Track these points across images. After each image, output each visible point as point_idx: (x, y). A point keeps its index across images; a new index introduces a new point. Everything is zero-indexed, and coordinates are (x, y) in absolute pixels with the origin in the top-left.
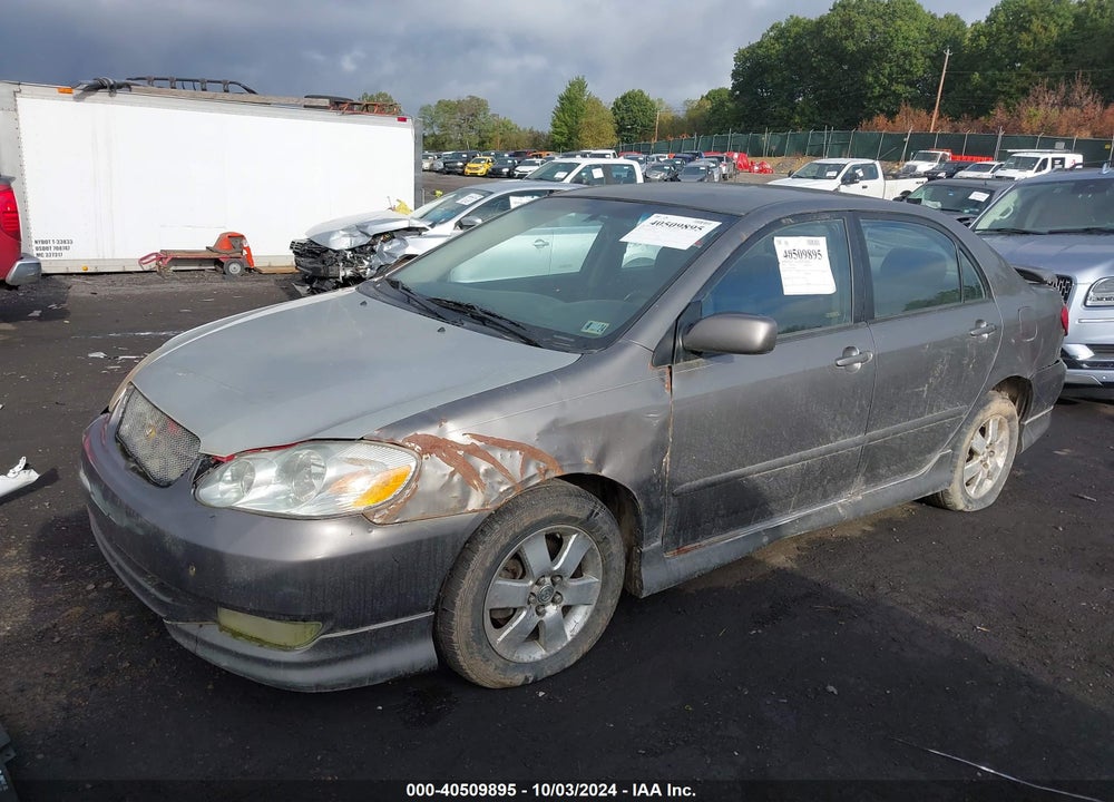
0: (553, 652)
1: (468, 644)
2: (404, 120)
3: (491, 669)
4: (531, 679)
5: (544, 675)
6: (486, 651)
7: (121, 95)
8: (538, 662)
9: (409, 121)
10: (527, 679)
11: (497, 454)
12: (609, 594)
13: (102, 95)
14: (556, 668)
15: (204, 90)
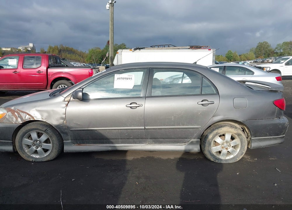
0: (41, 157)
1: (19, 150)
2: (210, 50)
3: (25, 156)
4: (34, 161)
5: (37, 161)
6: (23, 152)
7: (142, 50)
8: (37, 158)
9: (212, 50)
10: (33, 160)
11: (21, 113)
12: (54, 149)
13: (138, 50)
14: (40, 160)
15: (164, 47)
